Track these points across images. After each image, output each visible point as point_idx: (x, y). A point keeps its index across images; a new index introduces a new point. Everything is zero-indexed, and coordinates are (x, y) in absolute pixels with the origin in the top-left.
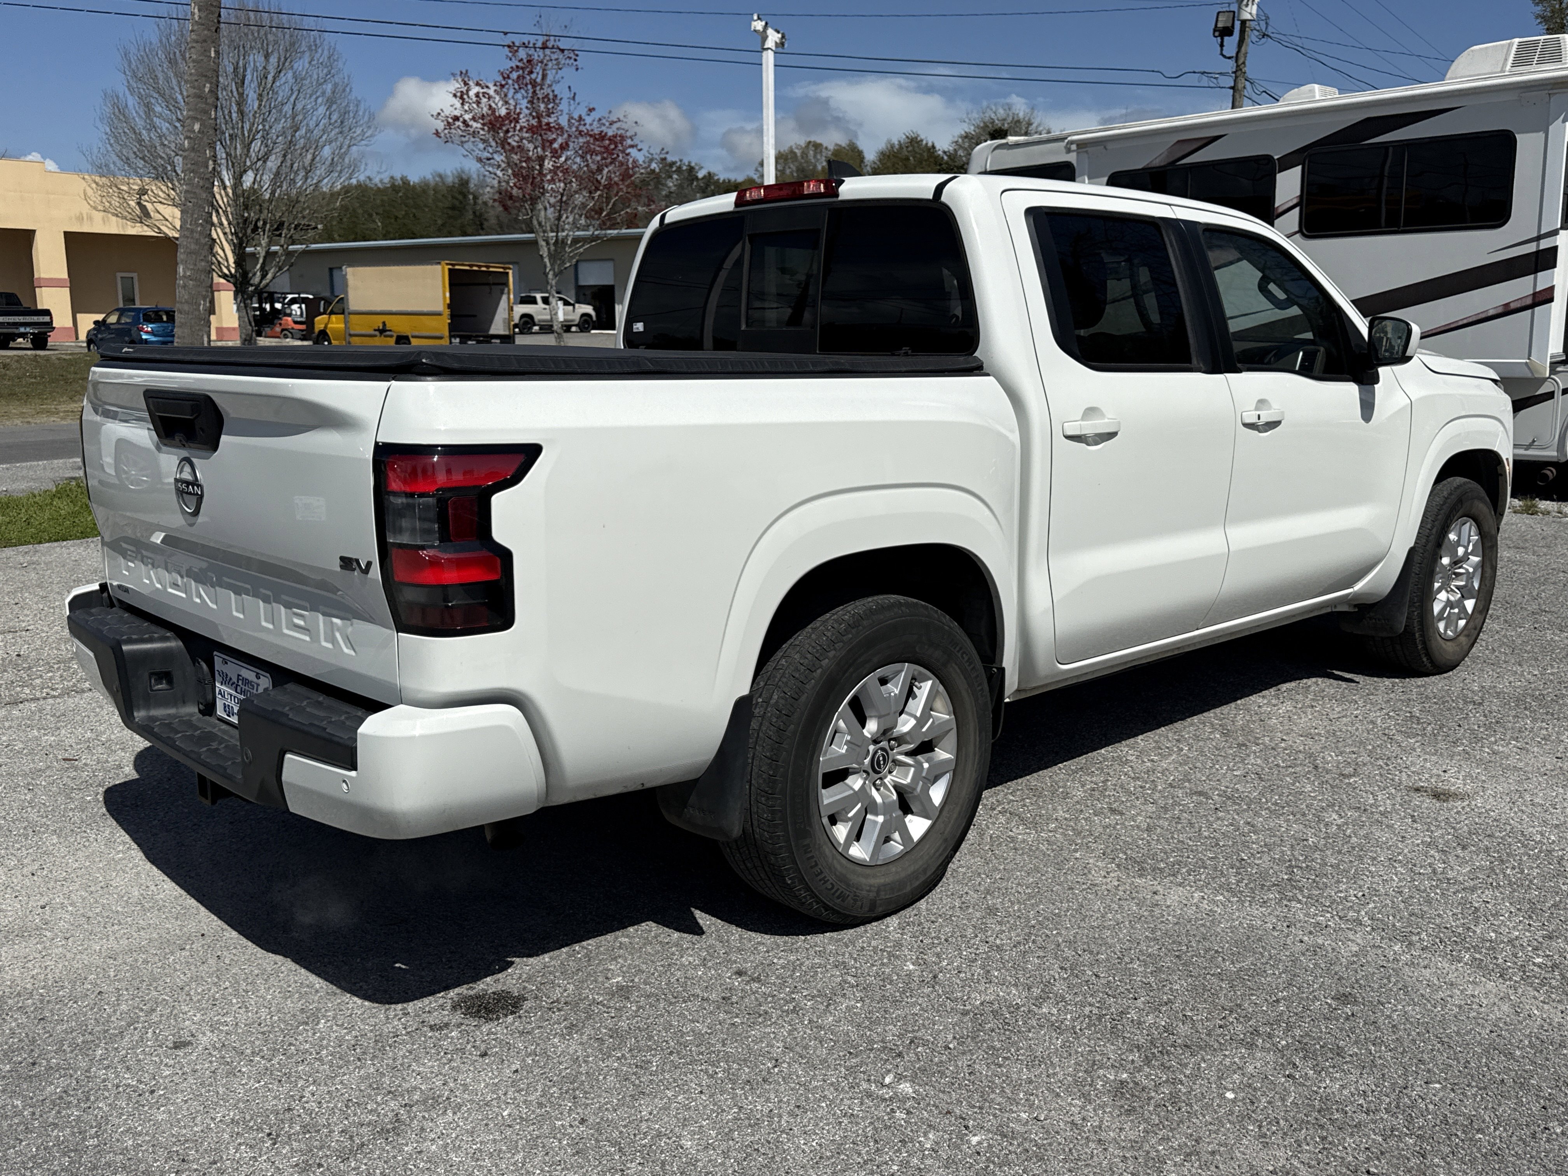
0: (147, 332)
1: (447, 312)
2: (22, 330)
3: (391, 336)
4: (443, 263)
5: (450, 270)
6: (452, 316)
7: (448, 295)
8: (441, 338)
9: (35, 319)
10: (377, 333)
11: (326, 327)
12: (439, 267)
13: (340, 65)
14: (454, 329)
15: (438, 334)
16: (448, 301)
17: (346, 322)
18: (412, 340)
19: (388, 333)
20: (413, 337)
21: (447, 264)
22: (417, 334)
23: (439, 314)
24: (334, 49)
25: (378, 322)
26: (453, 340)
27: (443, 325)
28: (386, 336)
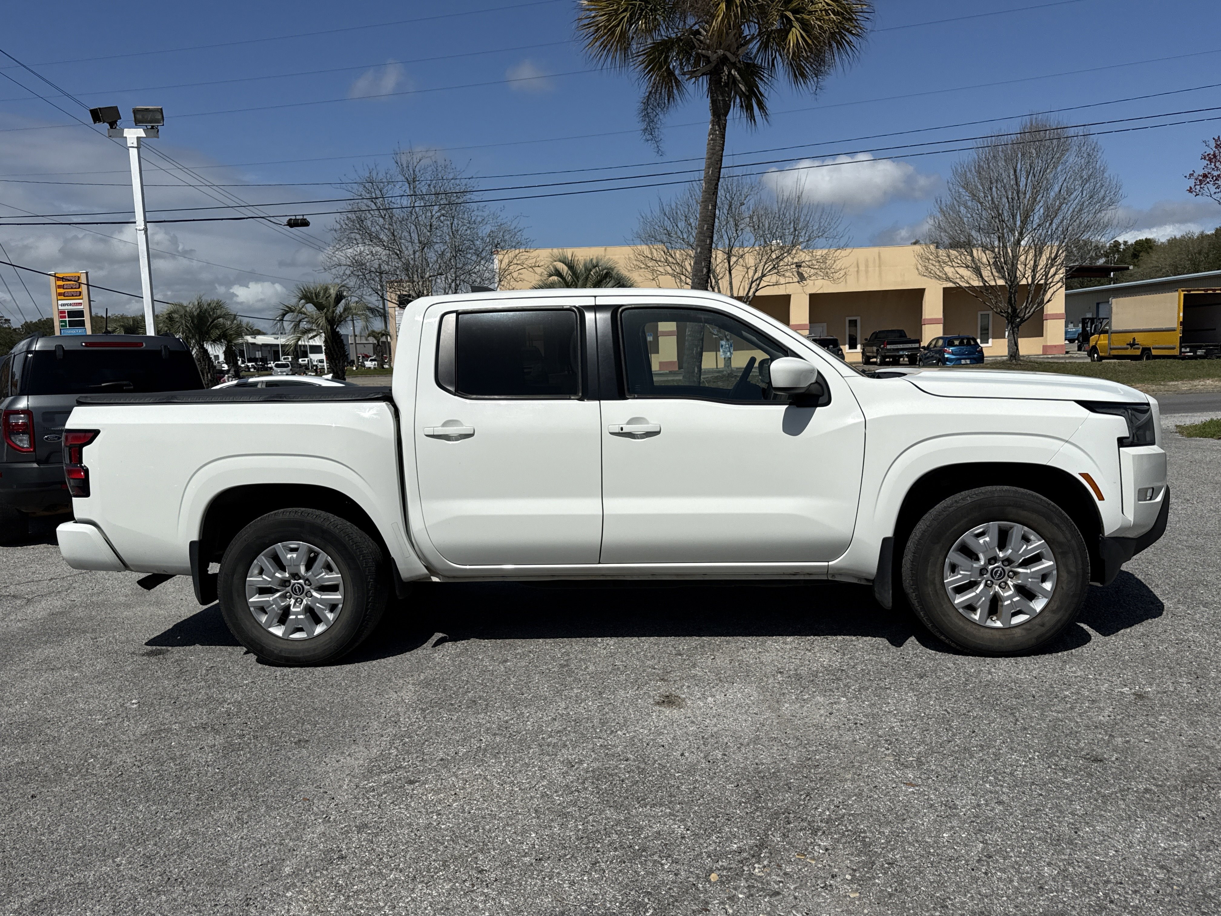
0: (949, 353)
1: (1181, 328)
2: (901, 353)
3: (1138, 348)
4: (1180, 290)
5: (1185, 295)
6: (1184, 331)
7: (1181, 315)
8: (1174, 348)
9: (910, 346)
10: (1129, 346)
11: (1096, 343)
12: (1177, 294)
13: (1100, 154)
14: (1183, 341)
15: (1172, 346)
16: (1181, 320)
17: (1109, 339)
18: (1152, 350)
19: (1136, 346)
20: (1153, 348)
21: (1183, 291)
22: (1157, 346)
23: (1174, 330)
24: (1097, 143)
25: (1129, 338)
26: (1183, 350)
27: (1175, 338)
28: (1134, 349)
